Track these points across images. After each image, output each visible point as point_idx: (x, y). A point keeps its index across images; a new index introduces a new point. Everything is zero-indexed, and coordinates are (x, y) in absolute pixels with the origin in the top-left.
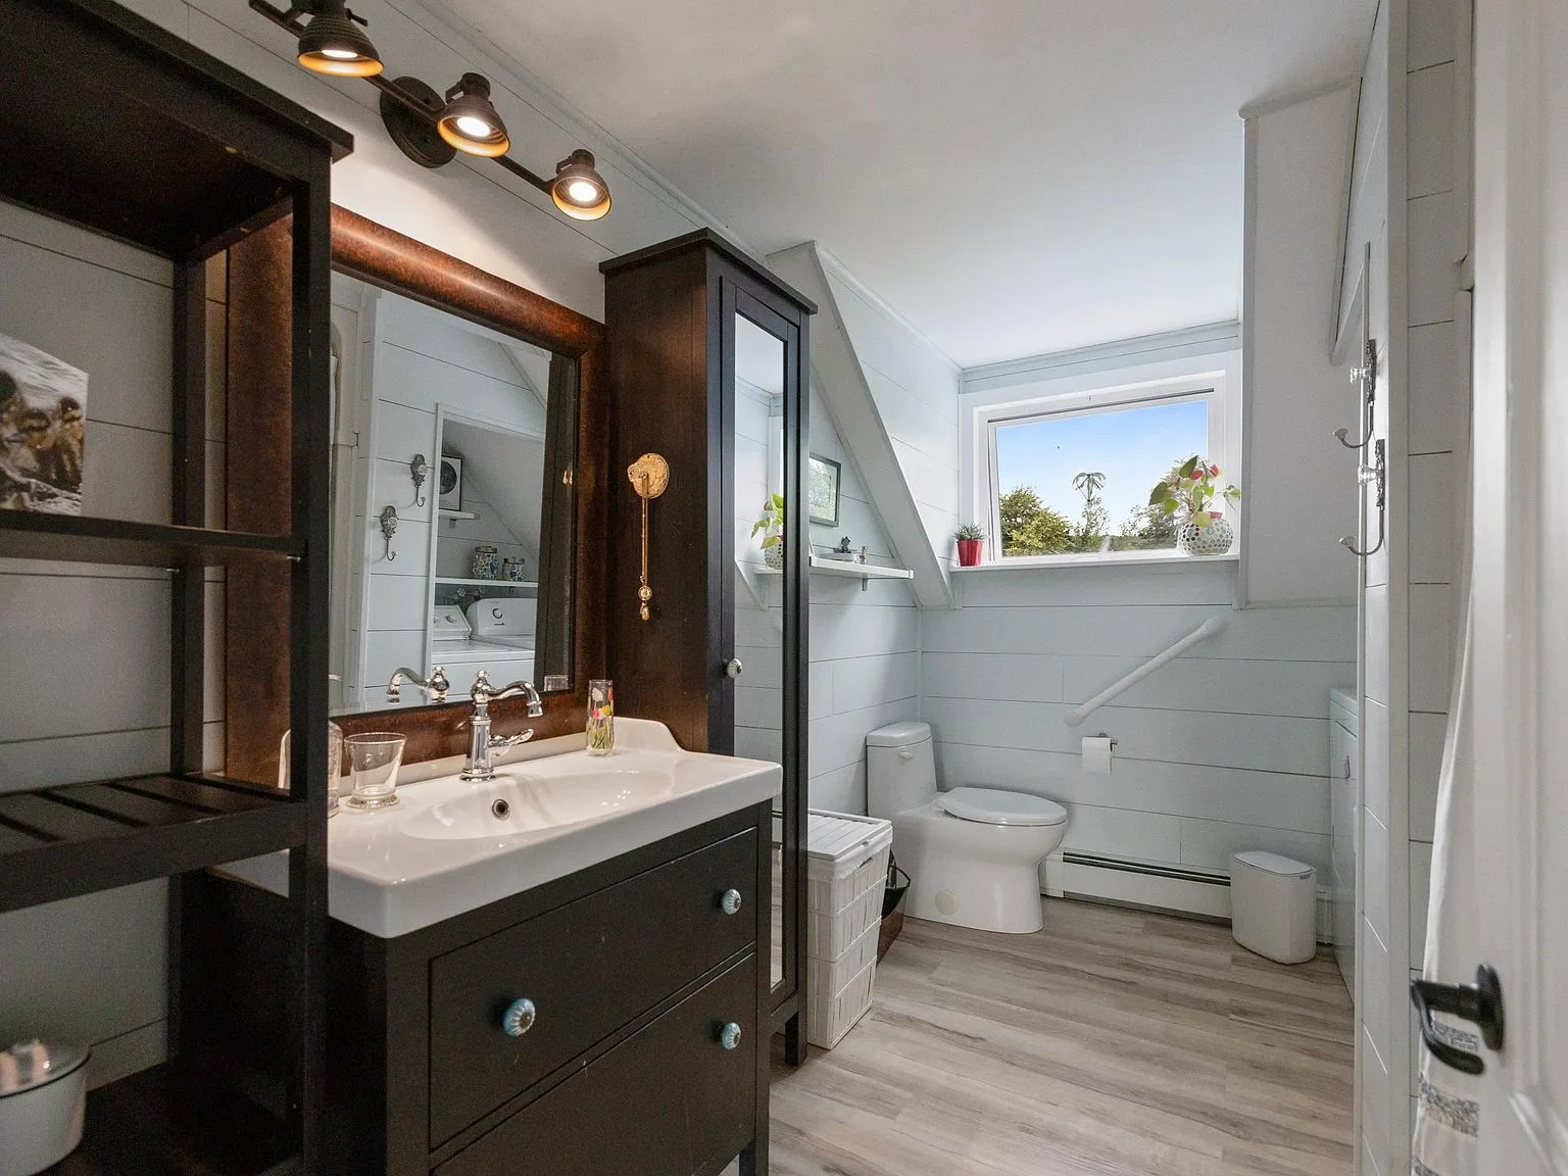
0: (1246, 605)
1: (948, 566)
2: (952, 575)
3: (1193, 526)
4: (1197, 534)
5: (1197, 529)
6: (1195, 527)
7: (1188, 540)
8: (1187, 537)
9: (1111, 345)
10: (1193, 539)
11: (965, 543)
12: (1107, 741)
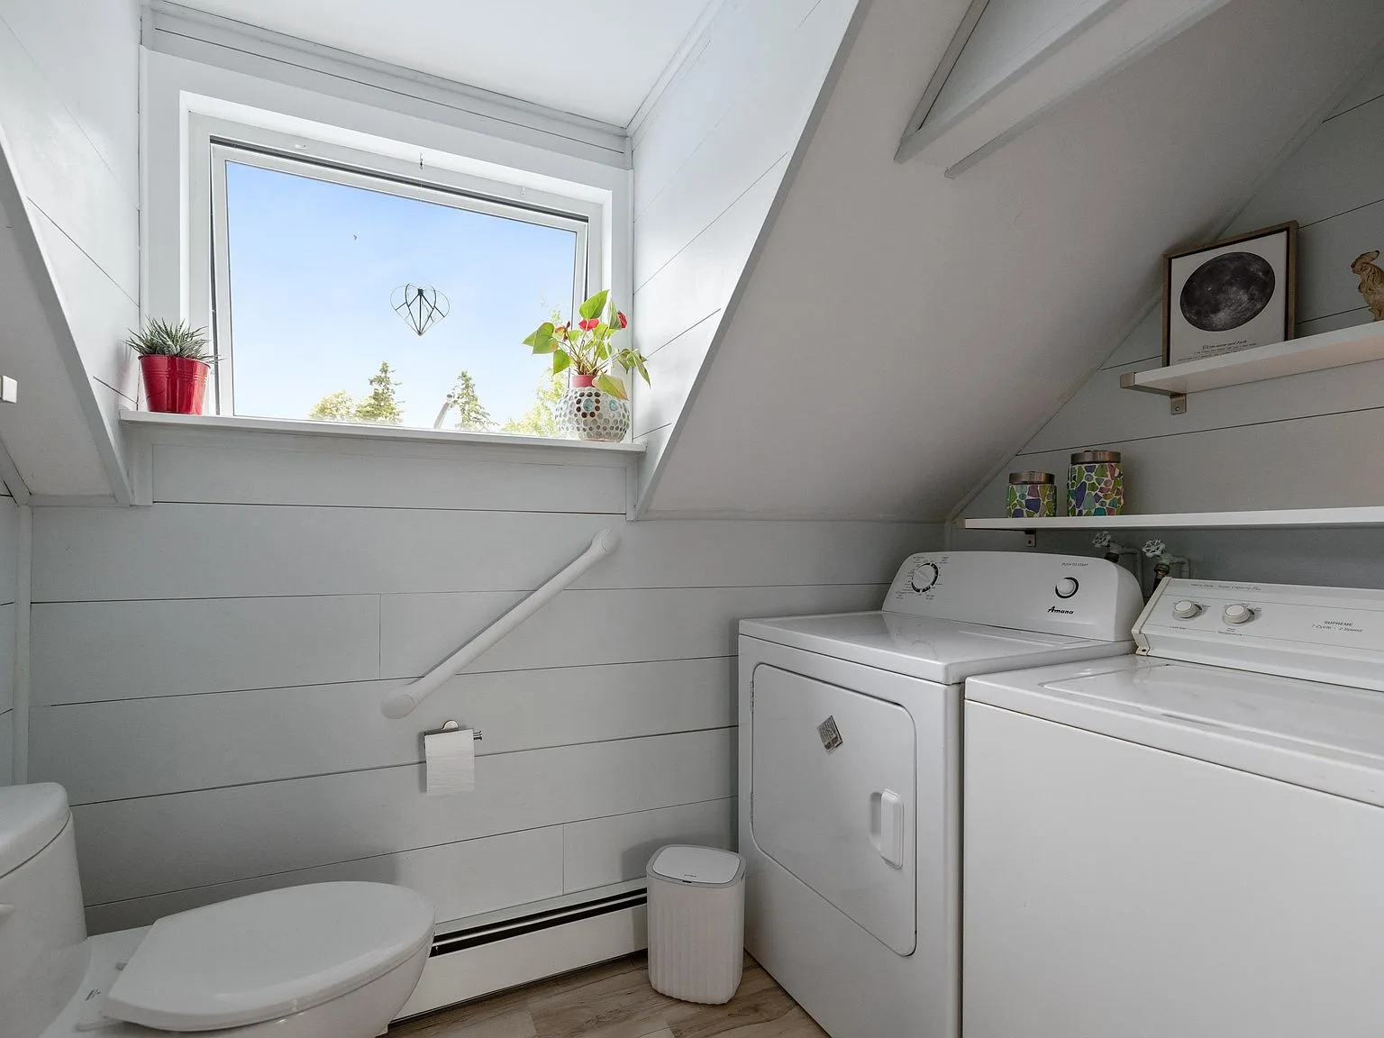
0: (644, 516)
1: (117, 409)
2: (128, 428)
3: (590, 395)
4: (597, 409)
5: (597, 401)
6: (593, 398)
7: (584, 415)
8: (583, 410)
9: (457, 87)
10: (592, 415)
11: (162, 364)
12: (467, 736)
